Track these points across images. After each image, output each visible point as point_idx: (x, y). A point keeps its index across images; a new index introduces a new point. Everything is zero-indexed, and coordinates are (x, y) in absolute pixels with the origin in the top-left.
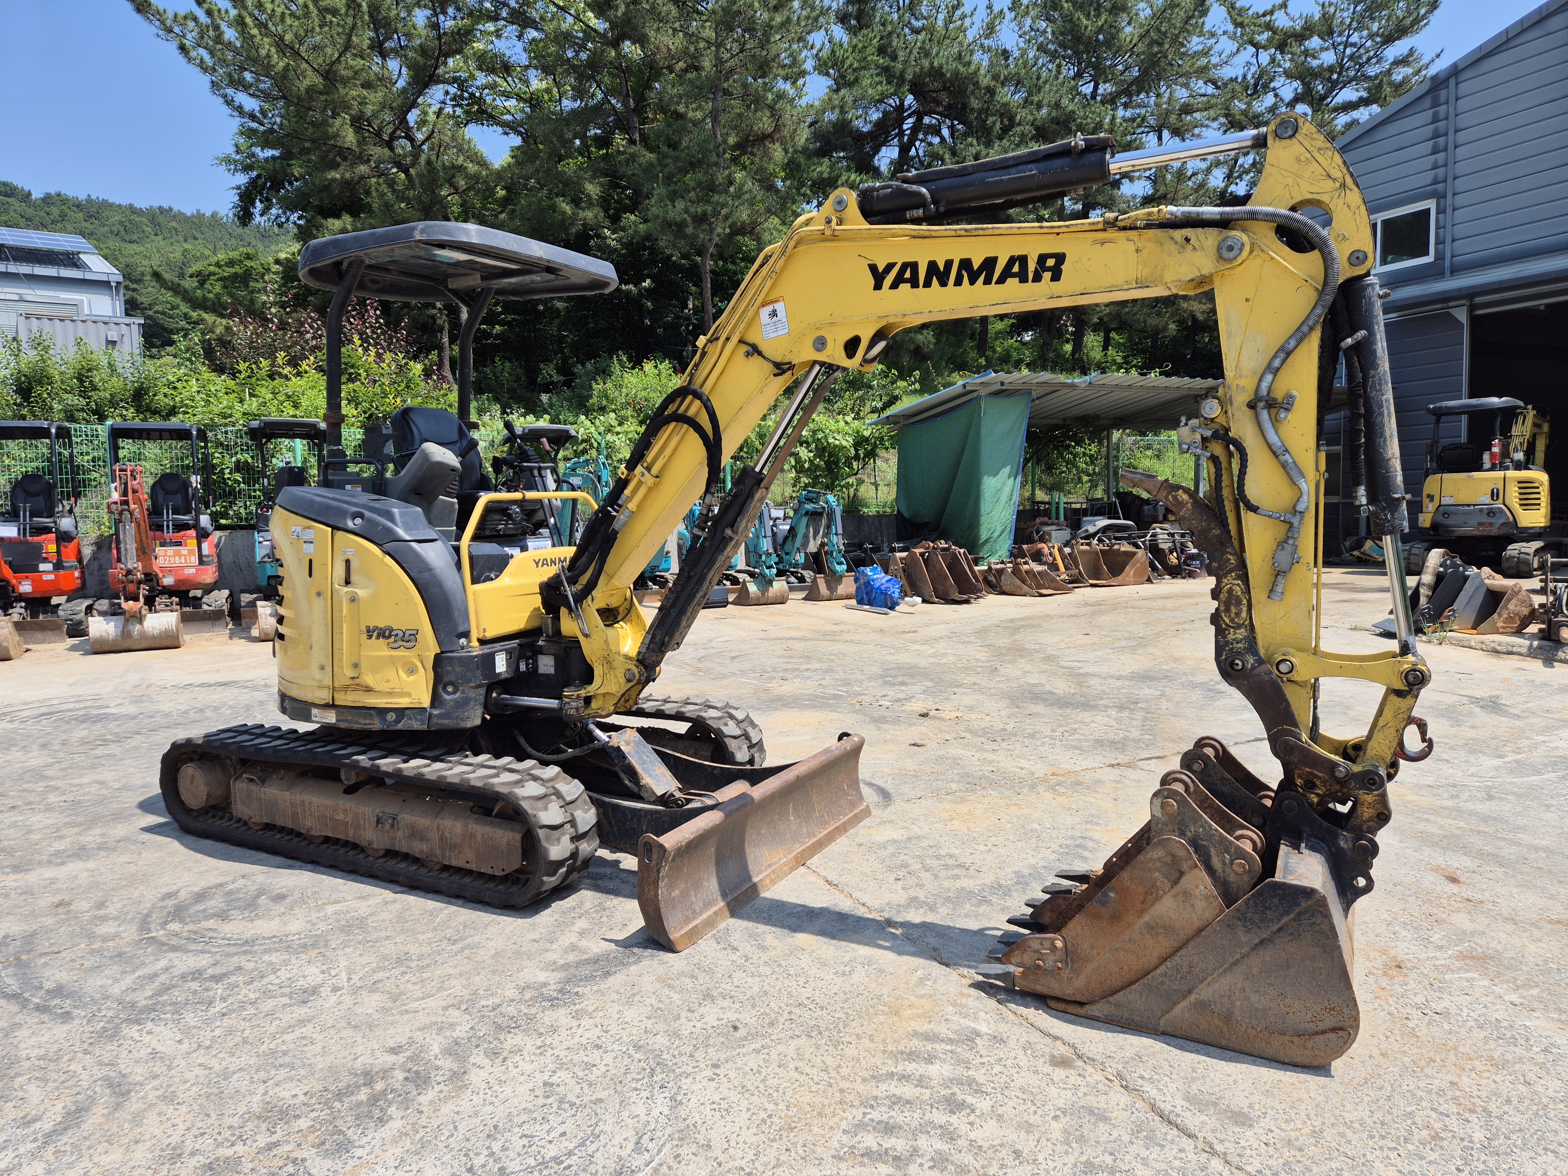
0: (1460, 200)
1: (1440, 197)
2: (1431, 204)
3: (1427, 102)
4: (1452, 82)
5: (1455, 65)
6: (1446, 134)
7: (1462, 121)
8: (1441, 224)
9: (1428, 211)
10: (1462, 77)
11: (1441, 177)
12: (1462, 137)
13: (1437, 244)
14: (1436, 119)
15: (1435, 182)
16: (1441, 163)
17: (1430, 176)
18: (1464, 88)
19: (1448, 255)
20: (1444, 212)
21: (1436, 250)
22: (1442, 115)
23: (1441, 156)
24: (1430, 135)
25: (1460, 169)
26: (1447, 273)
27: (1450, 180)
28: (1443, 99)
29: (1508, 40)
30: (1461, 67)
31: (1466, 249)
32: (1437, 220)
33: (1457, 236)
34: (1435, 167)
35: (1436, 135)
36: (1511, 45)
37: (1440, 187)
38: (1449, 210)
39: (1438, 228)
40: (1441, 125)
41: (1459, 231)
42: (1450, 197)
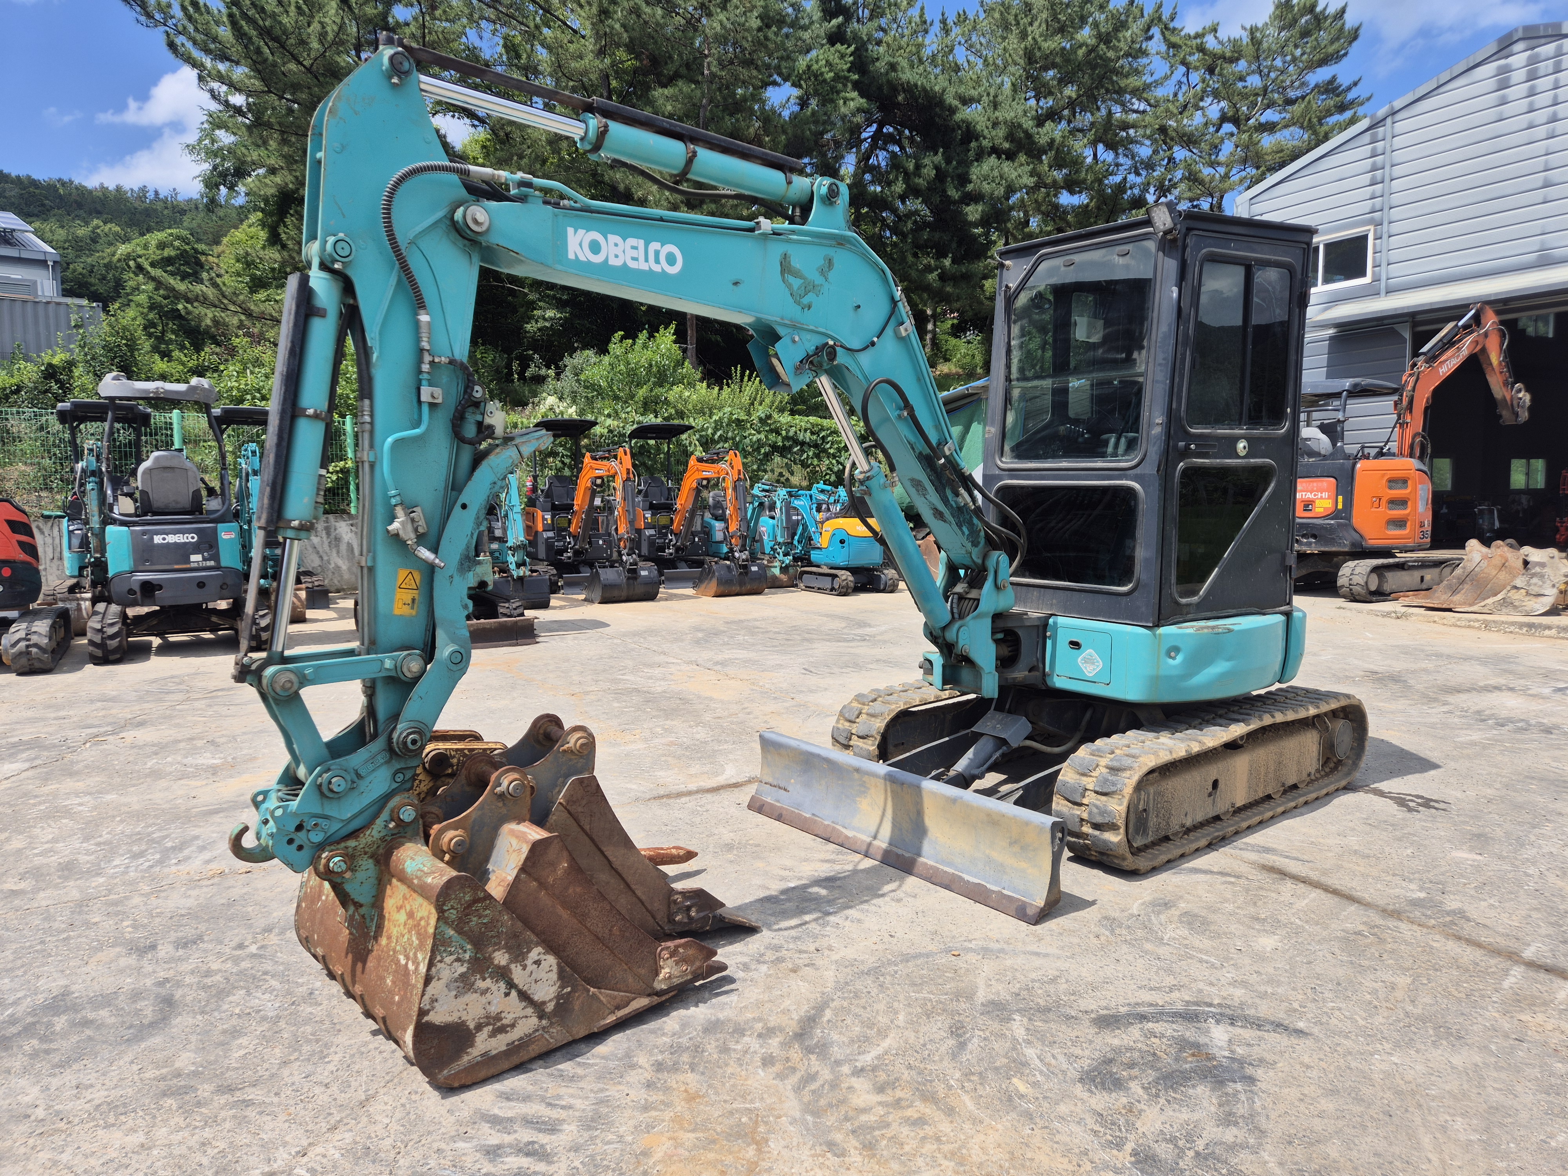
0: (1395, 228)
1: (1377, 224)
2: (1369, 230)
3: (1367, 137)
4: (1389, 121)
6: (1384, 168)
7: (1398, 156)
8: (1378, 248)
9: (1365, 238)
10: (1398, 117)
11: (1378, 207)
12: (1397, 171)
13: (1373, 267)
14: (1374, 154)
15: (1372, 211)
16: (1378, 194)
17: (1368, 205)
18: (1399, 127)
19: (1384, 277)
20: (1381, 238)
21: (1373, 272)
22: (1379, 151)
23: (1379, 187)
24: (1369, 168)
25: (1396, 199)
26: (1383, 292)
27: (1386, 210)
28: (1380, 136)
29: (1439, 86)
30: (1397, 107)
31: (1399, 272)
32: (1375, 244)
33: (1392, 260)
34: (1373, 197)
35: (1374, 169)
37: (1377, 215)
38: (1385, 236)
39: (1375, 252)
40: (1378, 159)
41: (1394, 255)
42: (1385, 224)
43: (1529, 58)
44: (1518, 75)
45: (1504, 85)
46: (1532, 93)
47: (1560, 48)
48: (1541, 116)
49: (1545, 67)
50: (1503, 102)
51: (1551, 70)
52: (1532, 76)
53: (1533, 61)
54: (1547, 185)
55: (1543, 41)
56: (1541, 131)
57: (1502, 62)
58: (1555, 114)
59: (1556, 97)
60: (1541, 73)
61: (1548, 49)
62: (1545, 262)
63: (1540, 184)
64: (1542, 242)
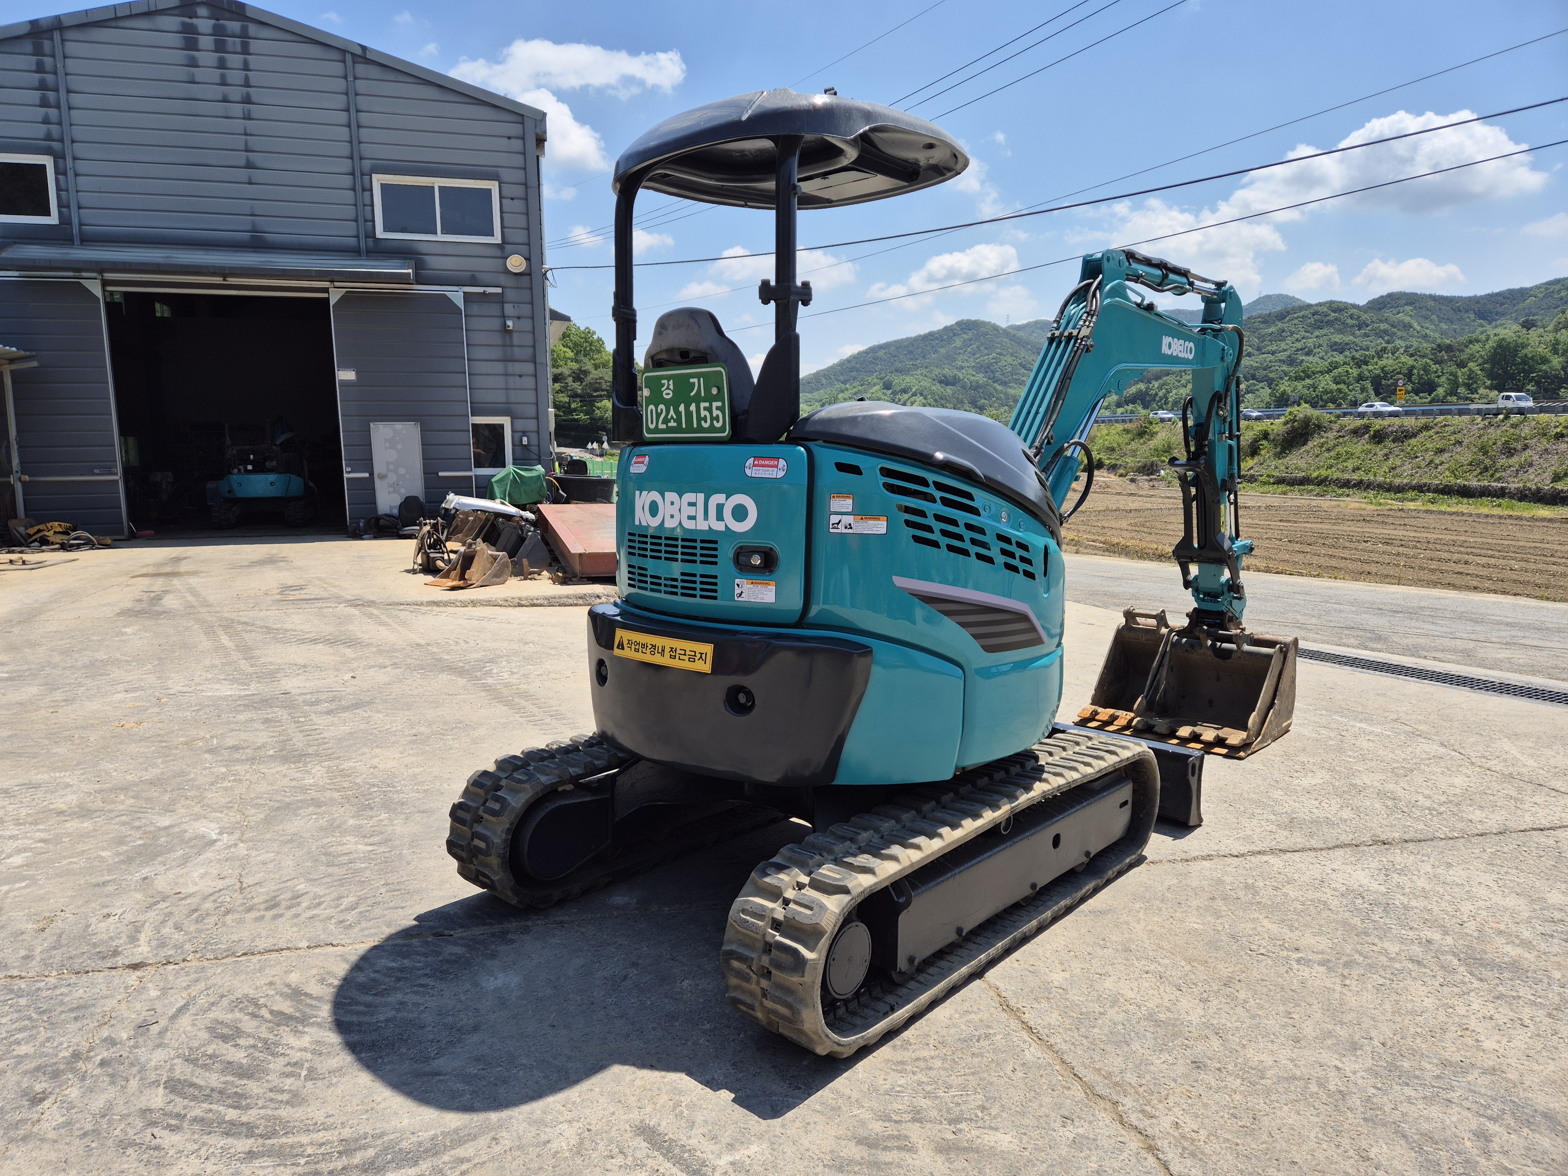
0: (82, 167)
1: (58, 157)
2: (47, 161)
3: (28, 46)
4: (56, 35)
5: (58, 18)
6: (57, 90)
7: (74, 82)
8: (63, 185)
9: (42, 168)
10: (69, 35)
11: (55, 136)
12: (76, 100)
13: (60, 206)
14: (40, 69)
15: (49, 137)
16: (53, 119)
17: (41, 130)
18: (73, 48)
19: (75, 221)
20: (65, 174)
21: (60, 212)
22: (48, 67)
23: (53, 113)
24: (36, 84)
25: (79, 133)
26: (77, 241)
27: (67, 142)
28: (47, 50)
29: (116, 18)
30: (66, 23)
31: (96, 221)
32: (57, 181)
33: (83, 204)
34: (46, 121)
35: (42, 86)
36: (121, 24)
37: (56, 145)
38: (70, 173)
39: (58, 189)
40: (50, 78)
41: (86, 198)
42: (69, 160)
43: (215, 27)
44: (206, 42)
45: (191, 45)
46: (222, 65)
47: (244, 29)
48: (236, 93)
49: (233, 43)
50: (193, 63)
51: (239, 49)
52: (220, 47)
53: (218, 32)
54: (250, 165)
55: (227, 15)
56: (237, 109)
57: (187, 20)
58: (248, 95)
59: (247, 79)
60: (230, 48)
61: (234, 26)
62: (258, 244)
63: (243, 163)
64: (254, 224)
